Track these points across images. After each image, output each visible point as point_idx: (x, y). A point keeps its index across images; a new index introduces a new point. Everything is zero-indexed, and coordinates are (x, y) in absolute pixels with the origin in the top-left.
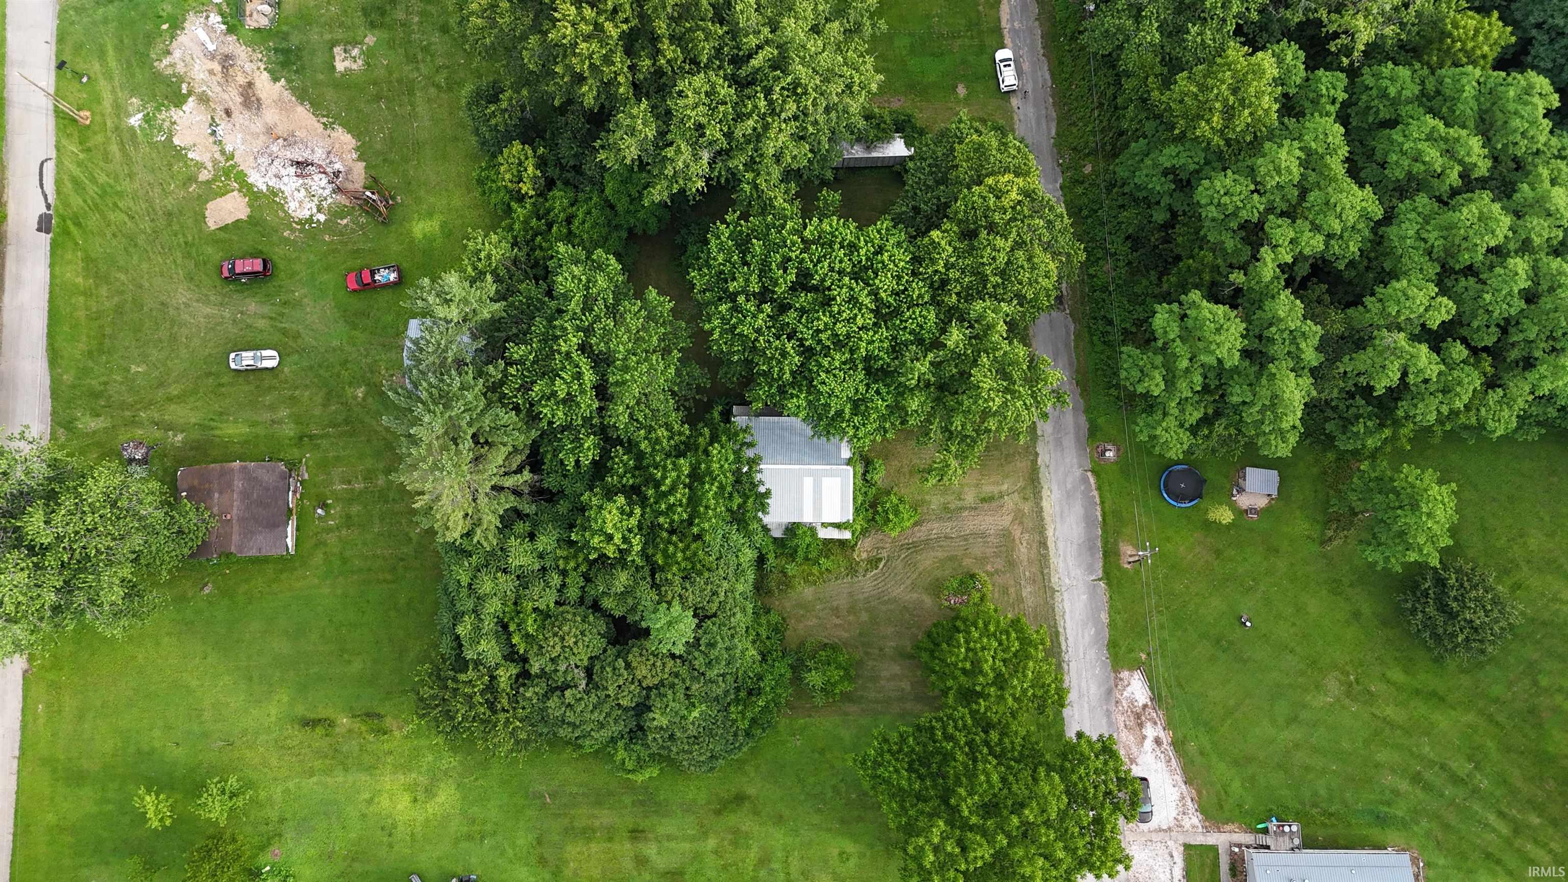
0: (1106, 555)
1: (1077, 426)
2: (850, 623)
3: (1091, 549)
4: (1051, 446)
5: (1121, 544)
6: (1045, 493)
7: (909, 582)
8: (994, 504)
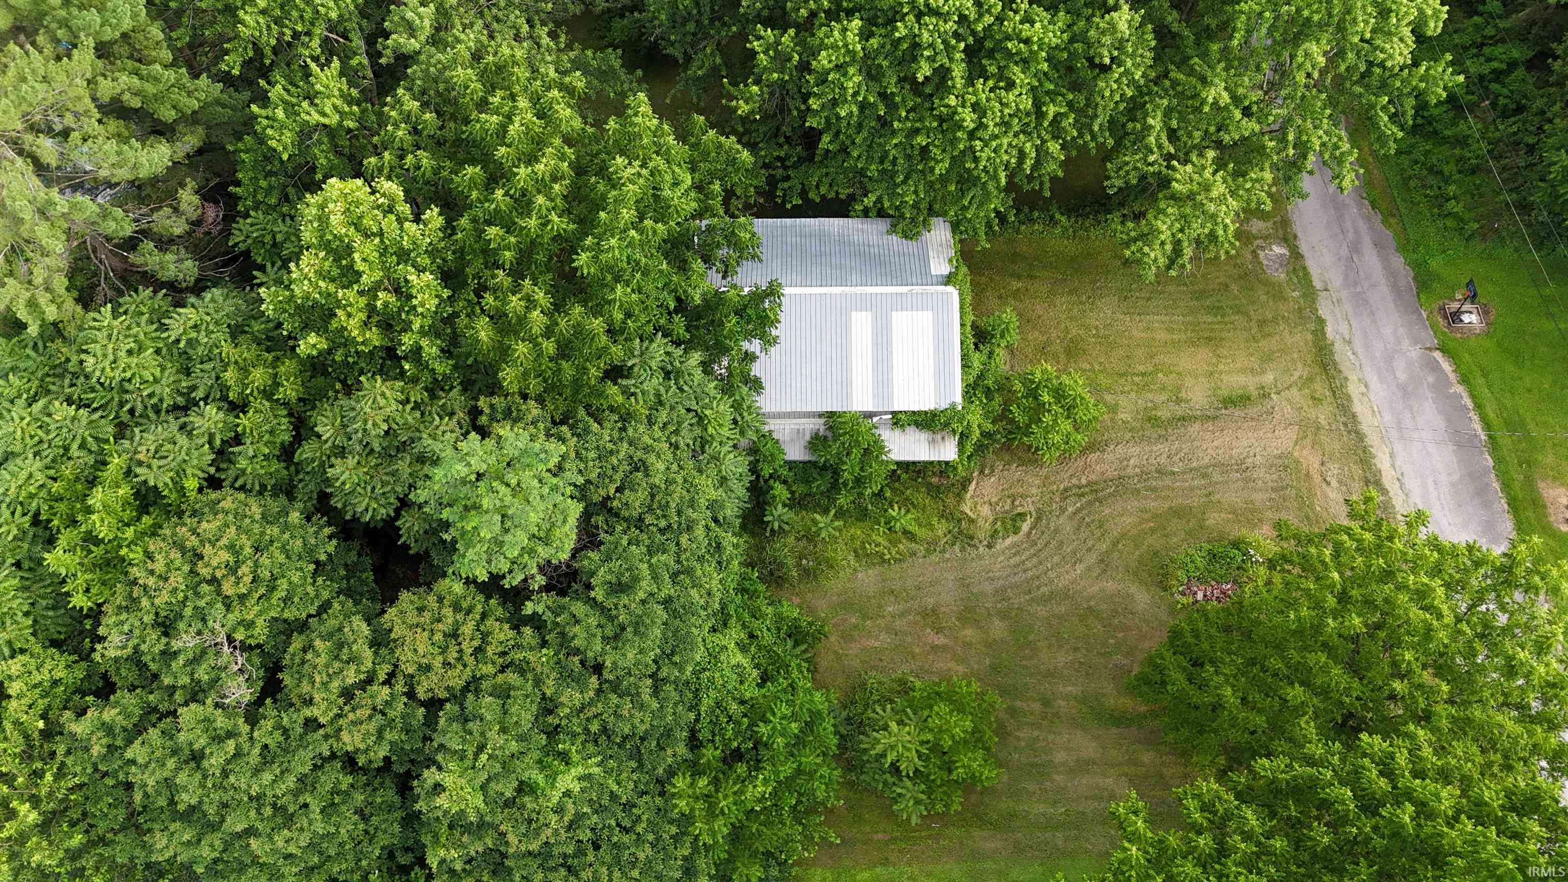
0: (1514, 505)
1: (1392, 274)
2: (968, 645)
3: (1481, 492)
4: (1348, 307)
5: (1541, 485)
6: (1354, 389)
7: (1092, 559)
8: (1253, 411)
